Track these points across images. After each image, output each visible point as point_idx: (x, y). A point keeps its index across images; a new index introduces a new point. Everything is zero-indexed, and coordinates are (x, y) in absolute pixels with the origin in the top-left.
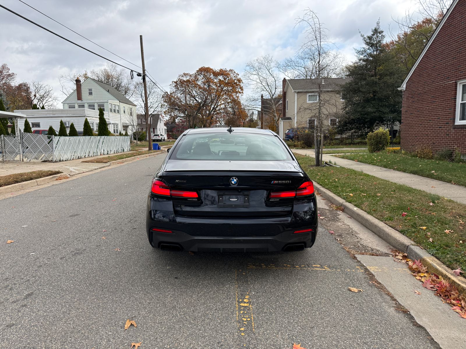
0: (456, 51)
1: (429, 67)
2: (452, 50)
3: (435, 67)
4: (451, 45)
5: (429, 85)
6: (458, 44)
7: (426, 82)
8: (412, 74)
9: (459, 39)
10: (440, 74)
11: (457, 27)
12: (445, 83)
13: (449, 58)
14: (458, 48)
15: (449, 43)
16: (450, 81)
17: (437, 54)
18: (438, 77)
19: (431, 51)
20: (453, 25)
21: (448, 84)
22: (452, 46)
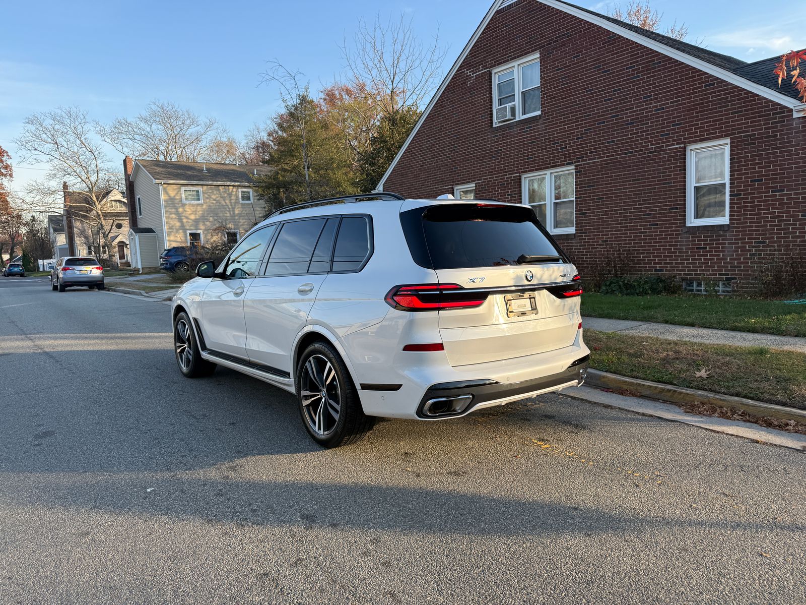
0: (449, 149)
1: (414, 165)
2: (444, 147)
3: (423, 166)
4: (442, 140)
5: (417, 189)
6: (451, 140)
7: (412, 185)
8: (391, 173)
9: (452, 134)
10: (430, 176)
11: (448, 119)
12: (438, 188)
13: (441, 156)
14: (452, 145)
15: (439, 138)
16: (446, 186)
17: (425, 150)
18: (428, 179)
19: (416, 145)
20: (443, 115)
21: (443, 189)
22: (444, 142)
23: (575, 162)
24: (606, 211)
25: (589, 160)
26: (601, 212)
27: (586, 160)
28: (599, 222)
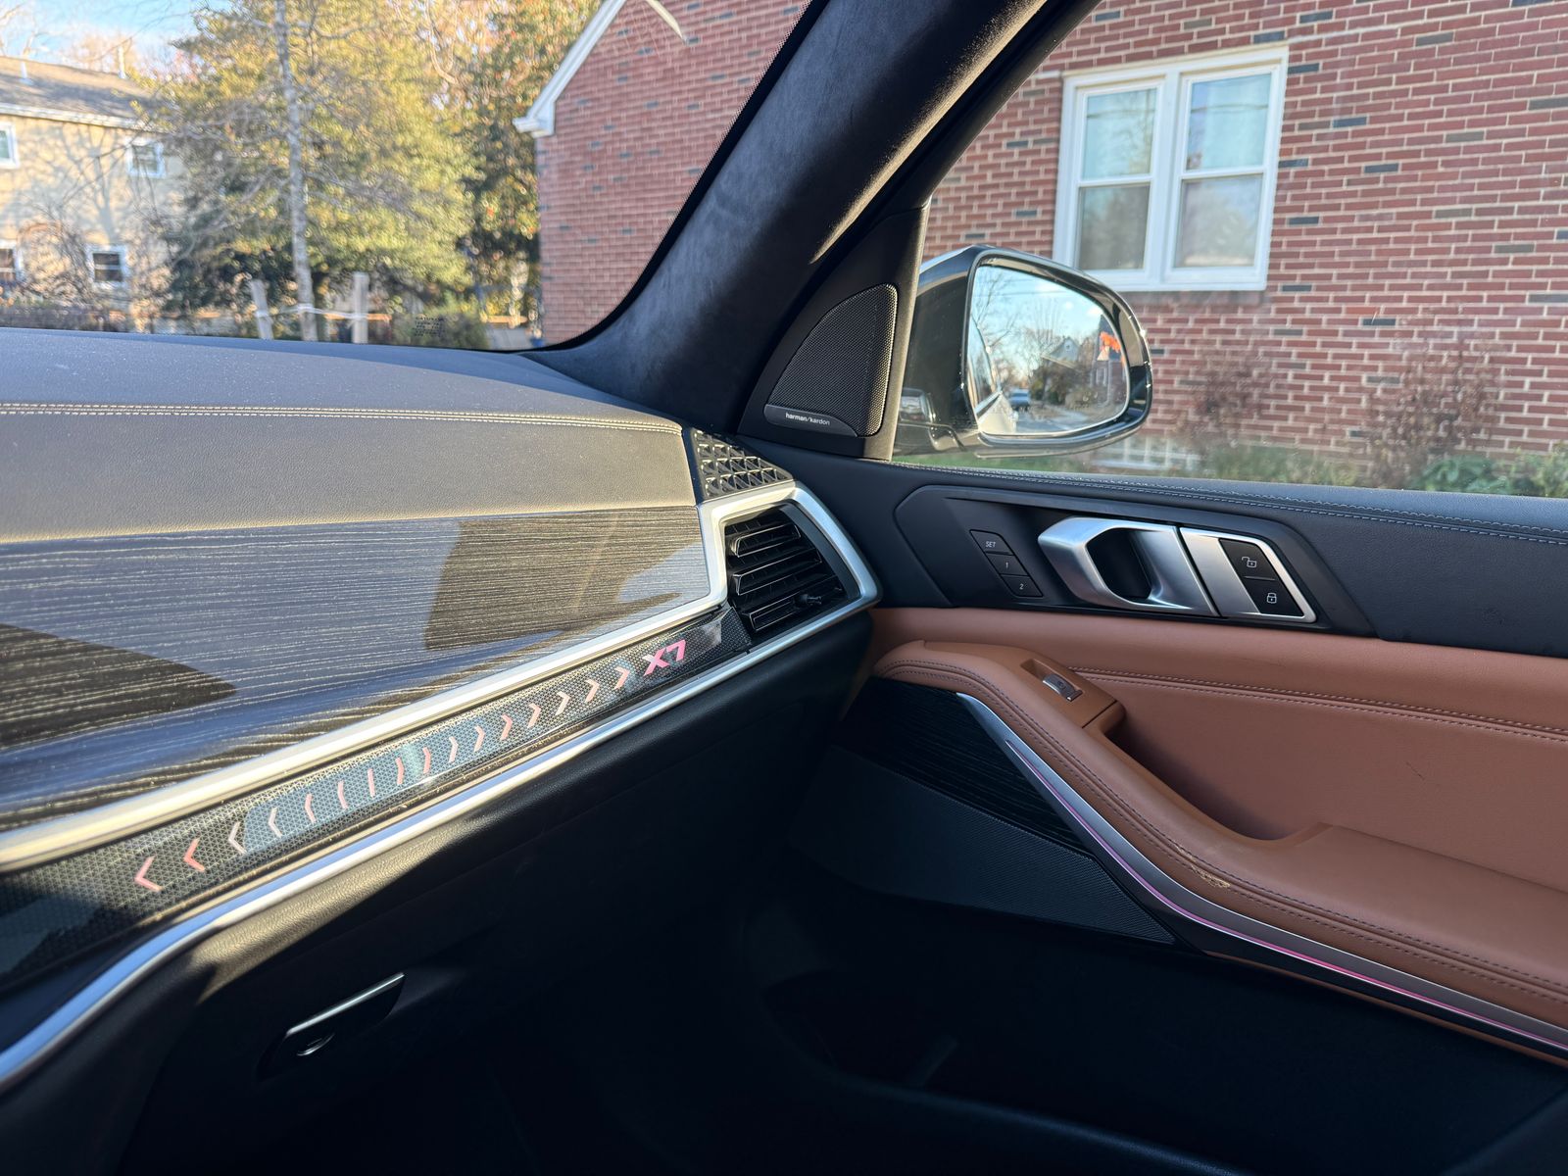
8: (584, 63)
23: (1292, 33)
24: (1400, 216)
25: (1353, 25)
26: (1380, 217)
27: (1341, 26)
28: (1368, 253)
